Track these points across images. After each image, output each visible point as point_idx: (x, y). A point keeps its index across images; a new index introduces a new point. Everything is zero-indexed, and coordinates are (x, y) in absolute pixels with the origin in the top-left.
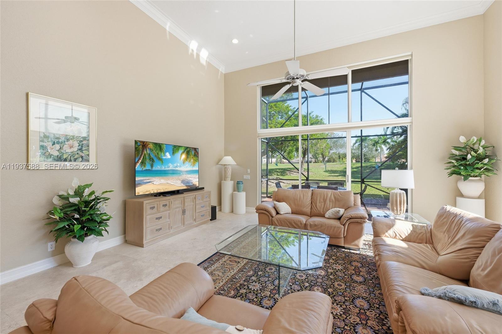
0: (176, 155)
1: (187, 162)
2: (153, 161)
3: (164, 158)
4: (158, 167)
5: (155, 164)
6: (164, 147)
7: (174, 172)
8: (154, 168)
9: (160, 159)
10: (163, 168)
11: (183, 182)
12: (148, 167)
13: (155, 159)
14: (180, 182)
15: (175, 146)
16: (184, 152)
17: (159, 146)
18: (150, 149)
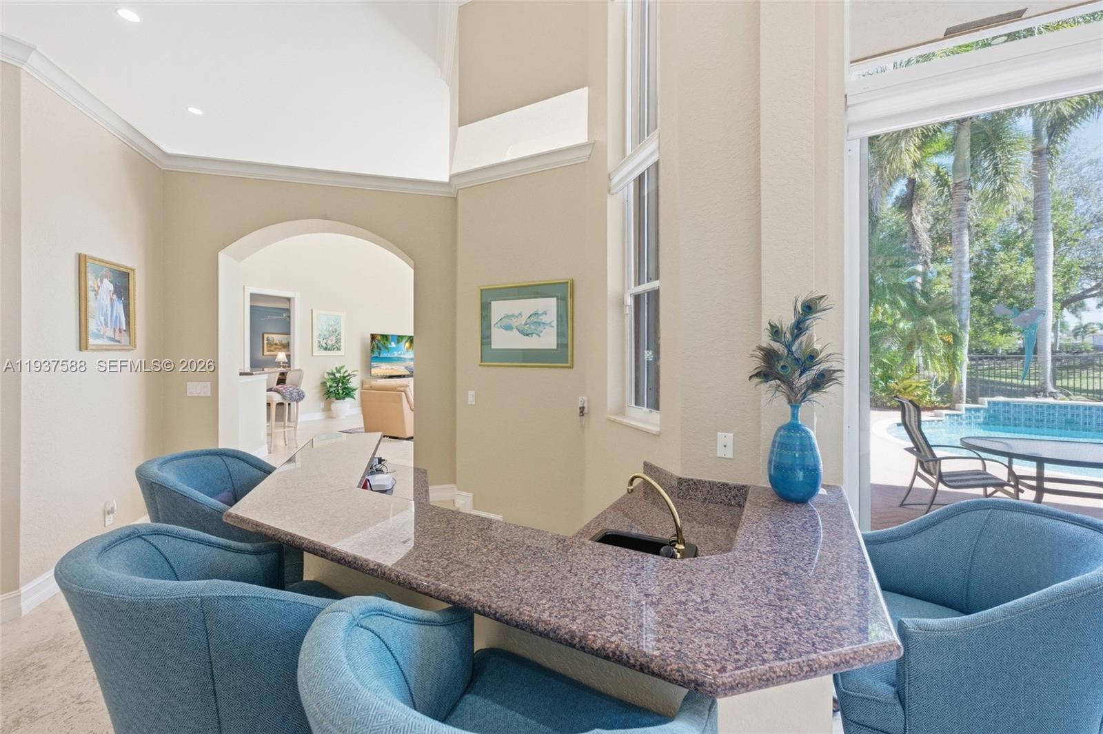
0: (400, 344)
1: (410, 350)
2: (380, 349)
3: (390, 346)
4: (384, 354)
5: (382, 352)
6: (390, 338)
7: (398, 359)
8: (381, 356)
9: (386, 348)
10: (389, 356)
11: (406, 368)
12: (376, 354)
13: (382, 348)
14: (403, 368)
15: (399, 336)
16: (407, 341)
17: (385, 337)
18: (379, 341)
